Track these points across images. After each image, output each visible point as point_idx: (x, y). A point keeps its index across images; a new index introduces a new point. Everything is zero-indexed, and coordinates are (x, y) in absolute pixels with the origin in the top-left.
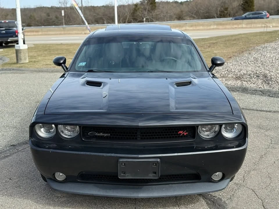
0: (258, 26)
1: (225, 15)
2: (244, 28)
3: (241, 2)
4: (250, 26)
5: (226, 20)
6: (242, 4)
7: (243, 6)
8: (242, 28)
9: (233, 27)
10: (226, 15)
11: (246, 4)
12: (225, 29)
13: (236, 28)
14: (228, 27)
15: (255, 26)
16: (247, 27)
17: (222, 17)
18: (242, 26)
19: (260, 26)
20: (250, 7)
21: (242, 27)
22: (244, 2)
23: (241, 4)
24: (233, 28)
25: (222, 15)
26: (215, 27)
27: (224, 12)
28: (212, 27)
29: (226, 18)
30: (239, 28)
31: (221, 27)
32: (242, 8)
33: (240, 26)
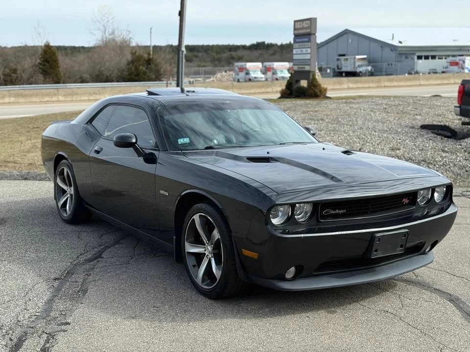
0: (83, 98)
1: (14, 81)
2: (62, 101)
3: (36, 60)
4: (71, 99)
5: (19, 88)
6: (40, 64)
7: (41, 67)
8: (59, 101)
9: (42, 100)
10: (16, 80)
11: (46, 63)
12: (30, 103)
13: (48, 101)
14: (34, 99)
15: (79, 99)
16: (66, 99)
17: (8, 83)
18: (59, 98)
19: (86, 98)
20: (54, 69)
21: (57, 100)
22: (41, 61)
23: (37, 63)
24: (44, 102)
25: (9, 80)
26: (12, 99)
27: (11, 76)
28: (7, 100)
29: (18, 86)
30: (53, 101)
31: (22, 100)
32: (40, 71)
33: (54, 99)
